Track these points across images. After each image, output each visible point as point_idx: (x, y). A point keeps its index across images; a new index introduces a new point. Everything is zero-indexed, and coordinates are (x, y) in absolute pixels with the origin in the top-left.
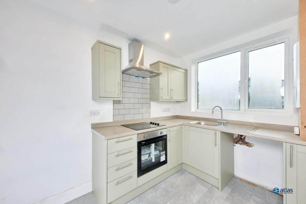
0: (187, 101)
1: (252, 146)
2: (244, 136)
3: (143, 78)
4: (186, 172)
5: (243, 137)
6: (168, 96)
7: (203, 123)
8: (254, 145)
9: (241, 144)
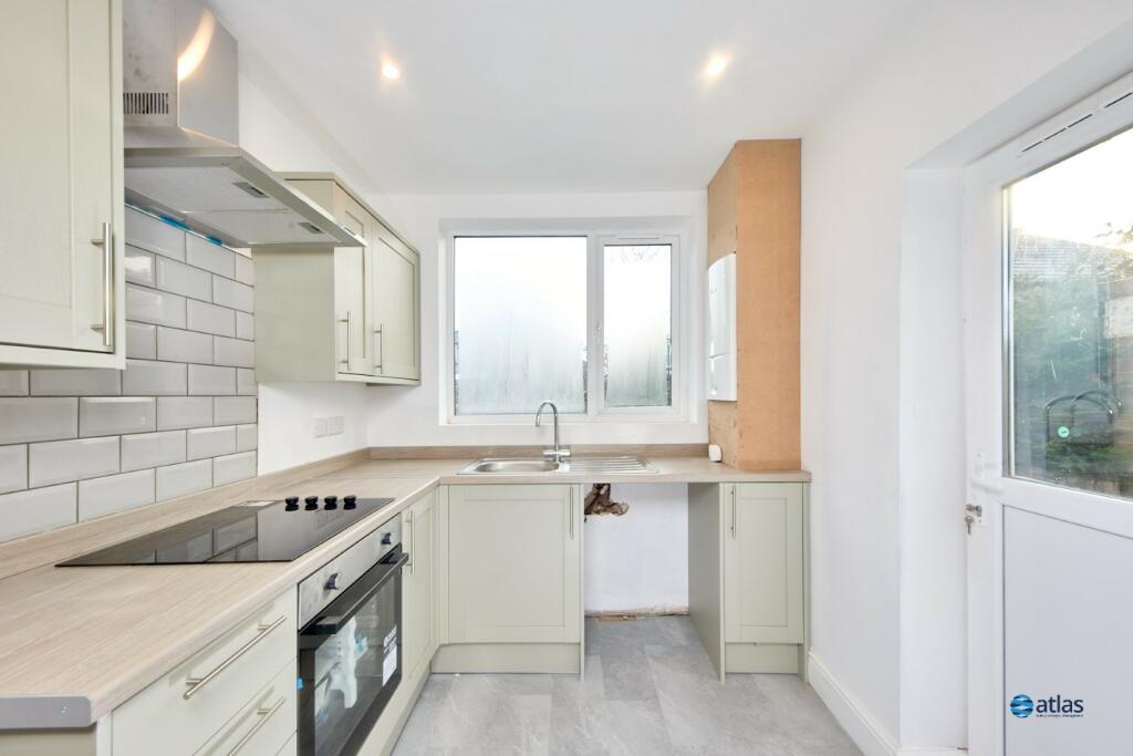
0: (420, 384)
1: (624, 508)
2: (605, 488)
3: (216, 240)
4: (450, 677)
5: (602, 492)
6: (364, 357)
7: (500, 465)
8: (628, 507)
9: (598, 512)
